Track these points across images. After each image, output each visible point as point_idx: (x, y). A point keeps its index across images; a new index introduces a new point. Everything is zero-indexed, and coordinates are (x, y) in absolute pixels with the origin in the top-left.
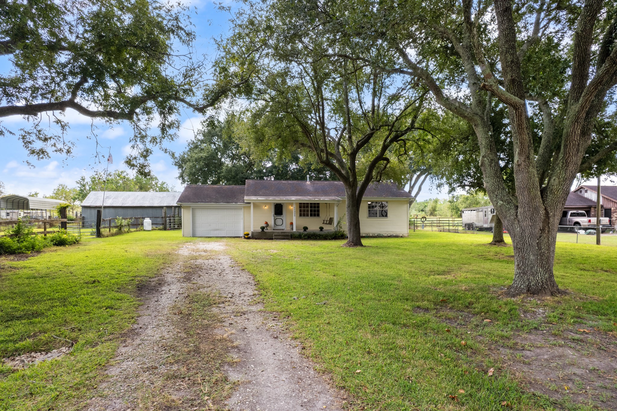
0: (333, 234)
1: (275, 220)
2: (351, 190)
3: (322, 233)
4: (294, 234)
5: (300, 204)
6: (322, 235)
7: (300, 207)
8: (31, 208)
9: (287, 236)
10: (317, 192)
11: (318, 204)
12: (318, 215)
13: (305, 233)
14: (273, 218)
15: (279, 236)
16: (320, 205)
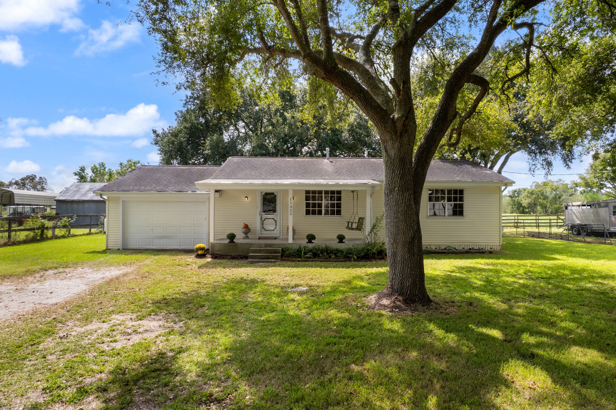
0: (363, 250)
1: (262, 222)
2: (397, 145)
3: (342, 246)
4: (287, 249)
5: (307, 192)
6: (342, 252)
7: (307, 198)
8: (16, 202)
9: (276, 252)
10: (338, 173)
11: (339, 192)
12: (339, 213)
13: (311, 246)
14: (259, 218)
15: (260, 251)
16: (343, 195)
